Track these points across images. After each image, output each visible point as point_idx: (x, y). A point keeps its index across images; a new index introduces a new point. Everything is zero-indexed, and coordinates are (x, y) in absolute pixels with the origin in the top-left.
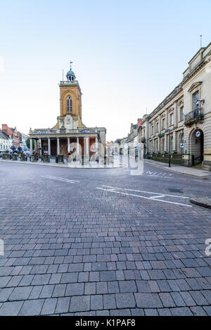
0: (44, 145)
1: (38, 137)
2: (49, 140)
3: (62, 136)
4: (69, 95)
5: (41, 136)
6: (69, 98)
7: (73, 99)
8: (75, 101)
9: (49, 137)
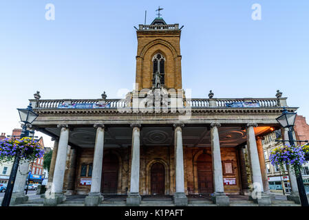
1: (60, 121)
2: (100, 135)
4: (159, 51)
5: (69, 118)
6: (159, 57)
7: (168, 58)
8: (175, 61)
9: (100, 123)
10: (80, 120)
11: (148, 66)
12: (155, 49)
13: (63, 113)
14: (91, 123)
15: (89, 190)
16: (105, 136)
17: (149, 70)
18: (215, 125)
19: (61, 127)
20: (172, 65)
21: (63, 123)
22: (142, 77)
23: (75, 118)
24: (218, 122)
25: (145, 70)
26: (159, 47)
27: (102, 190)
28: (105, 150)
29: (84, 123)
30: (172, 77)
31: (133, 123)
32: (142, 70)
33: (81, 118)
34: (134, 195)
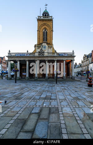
0: (23, 67)
1: (17, 59)
2: (27, 63)
3: (40, 59)
4: (45, 28)
5: (19, 58)
6: (45, 30)
7: (48, 31)
8: (50, 33)
10: (22, 59)
11: (41, 34)
12: (43, 27)
14: (25, 59)
15: (26, 76)
17: (42, 36)
19: (17, 61)
20: (49, 34)
22: (39, 39)
23: (20, 58)
24: (56, 59)
26: (45, 26)
29: (23, 59)
30: (49, 39)
32: (39, 36)
33: (22, 58)
34: (36, 77)
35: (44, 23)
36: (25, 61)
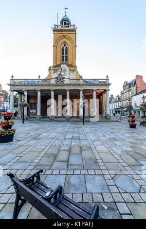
0: (31, 101)
1: (23, 88)
2: (39, 94)
3: (58, 88)
4: (65, 42)
5: (27, 87)
6: (65, 45)
7: (69, 46)
8: (72, 49)
9: (39, 89)
10: (31, 88)
11: (59, 51)
12: (62, 41)
13: (24, 85)
14: (35, 89)
15: (36, 115)
16: (41, 94)
18: (81, 90)
19: (24, 91)
20: (71, 51)
21: (24, 89)
22: (56, 58)
23: (29, 87)
25: (58, 54)
26: (65, 40)
27: (41, 115)
28: (41, 96)
31: (51, 89)
32: (56, 54)
33: (31, 87)
34: (52, 116)
35: (62, 35)
36: (35, 92)
